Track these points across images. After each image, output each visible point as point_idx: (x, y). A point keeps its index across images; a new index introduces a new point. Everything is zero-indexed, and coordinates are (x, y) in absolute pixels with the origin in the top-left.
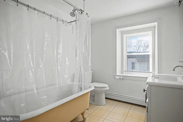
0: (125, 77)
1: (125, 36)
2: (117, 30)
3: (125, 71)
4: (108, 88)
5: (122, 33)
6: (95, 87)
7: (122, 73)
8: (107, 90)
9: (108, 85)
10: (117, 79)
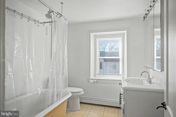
0: (99, 80)
1: (98, 39)
2: (91, 33)
3: (98, 74)
4: (83, 93)
5: (95, 37)
6: (72, 93)
7: (95, 76)
8: (82, 95)
9: (83, 90)
10: (92, 83)
